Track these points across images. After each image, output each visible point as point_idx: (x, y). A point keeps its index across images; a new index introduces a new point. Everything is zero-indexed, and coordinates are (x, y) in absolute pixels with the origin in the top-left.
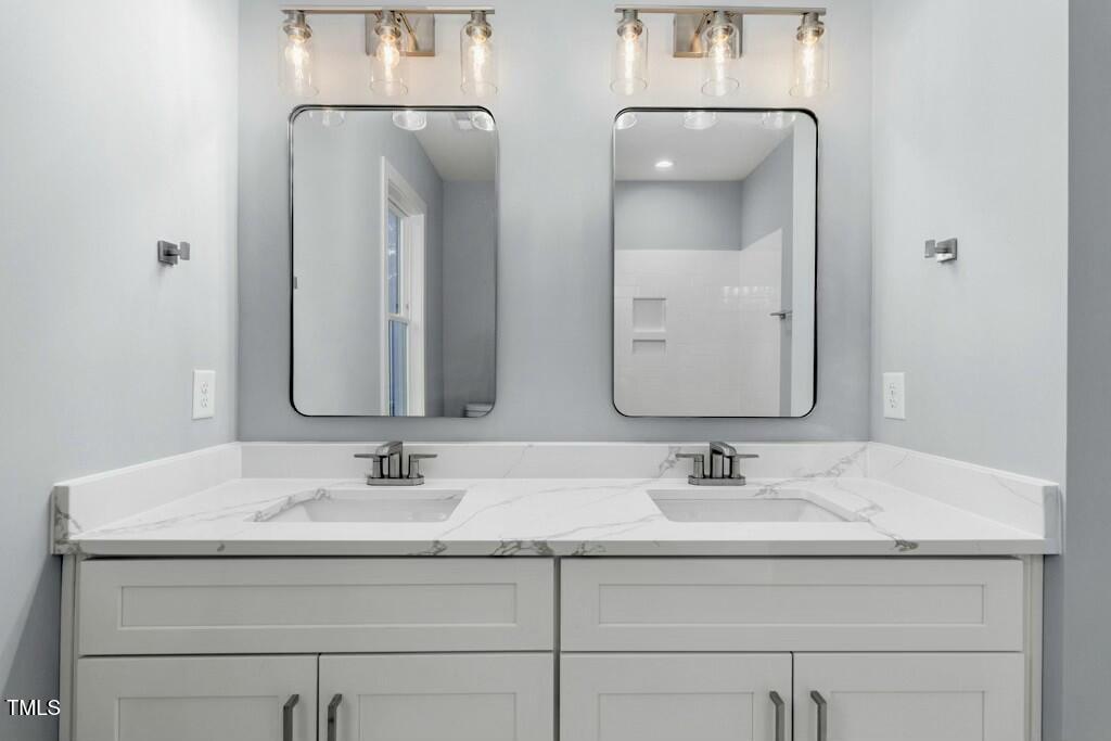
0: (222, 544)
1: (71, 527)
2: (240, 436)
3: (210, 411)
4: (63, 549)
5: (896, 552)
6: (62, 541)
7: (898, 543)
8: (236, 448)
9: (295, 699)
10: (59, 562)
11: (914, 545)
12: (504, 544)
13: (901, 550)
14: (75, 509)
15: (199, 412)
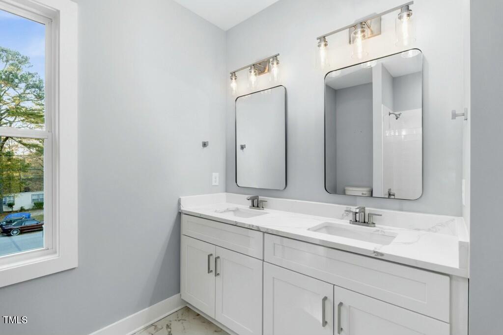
0: (201, 215)
1: (181, 207)
2: (226, 191)
3: (217, 184)
4: (180, 211)
5: (373, 255)
6: (180, 209)
7: (375, 252)
8: (224, 194)
9: (211, 255)
10: (180, 214)
11: (382, 255)
12: (250, 225)
13: (376, 255)
14: (182, 203)
15: (214, 184)
